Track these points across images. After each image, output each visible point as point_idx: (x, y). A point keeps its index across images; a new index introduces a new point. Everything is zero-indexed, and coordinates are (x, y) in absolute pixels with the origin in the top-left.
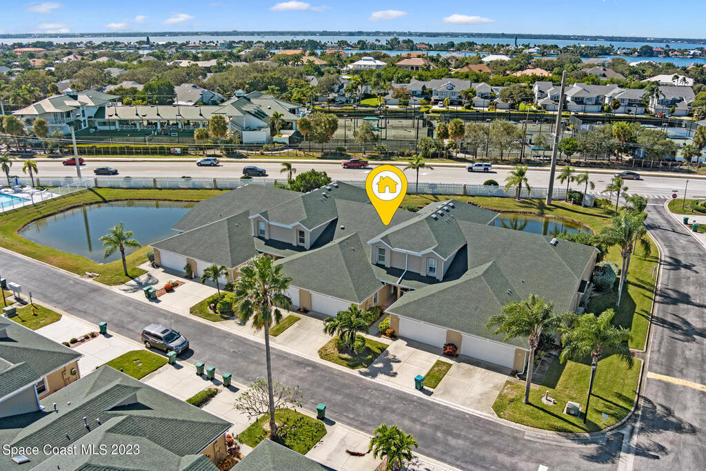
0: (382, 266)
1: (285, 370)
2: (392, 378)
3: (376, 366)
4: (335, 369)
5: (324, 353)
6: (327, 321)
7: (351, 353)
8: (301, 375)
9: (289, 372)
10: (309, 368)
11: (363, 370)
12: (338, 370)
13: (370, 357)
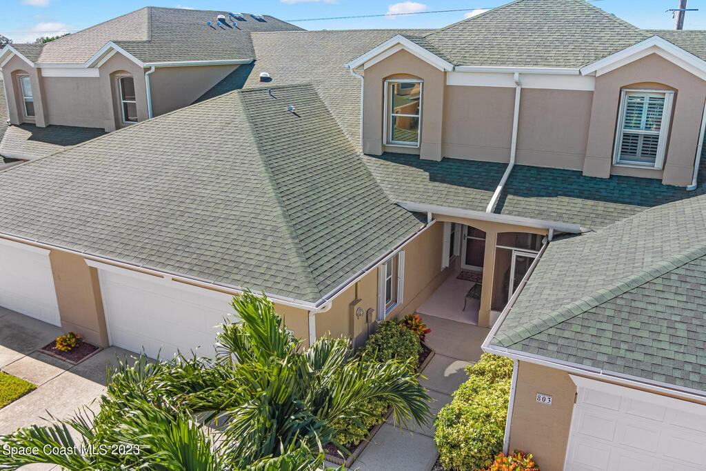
0: (408, 159)
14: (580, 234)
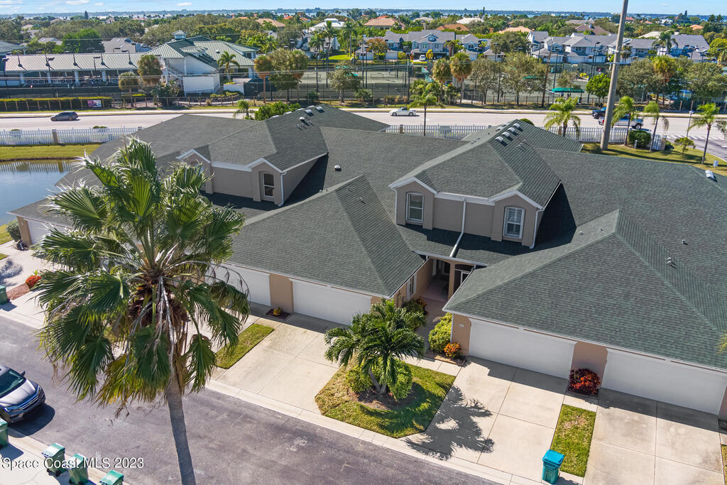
0: (418, 228)
1: (249, 448)
2: (485, 455)
3: (443, 426)
4: (357, 440)
5: (329, 403)
6: (332, 335)
7: (385, 398)
8: (283, 462)
9: (258, 454)
10: (300, 442)
11: (417, 438)
12: (364, 443)
13: (425, 405)
14: (485, 267)
